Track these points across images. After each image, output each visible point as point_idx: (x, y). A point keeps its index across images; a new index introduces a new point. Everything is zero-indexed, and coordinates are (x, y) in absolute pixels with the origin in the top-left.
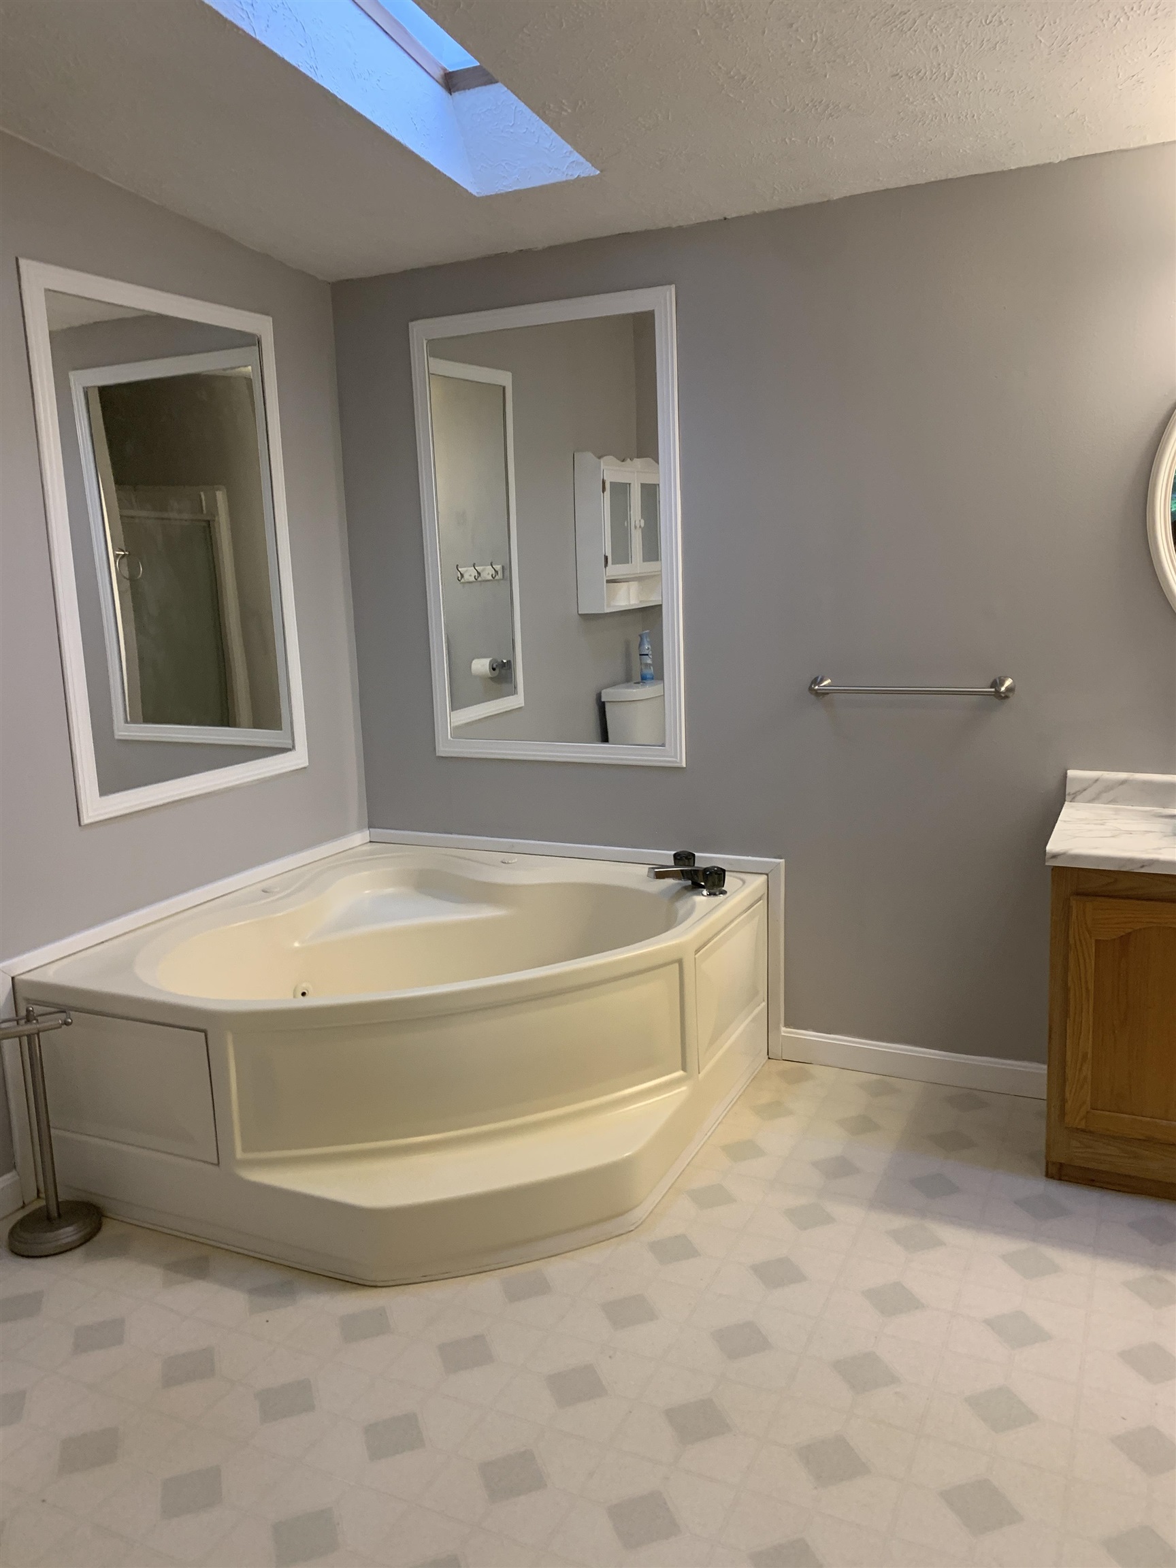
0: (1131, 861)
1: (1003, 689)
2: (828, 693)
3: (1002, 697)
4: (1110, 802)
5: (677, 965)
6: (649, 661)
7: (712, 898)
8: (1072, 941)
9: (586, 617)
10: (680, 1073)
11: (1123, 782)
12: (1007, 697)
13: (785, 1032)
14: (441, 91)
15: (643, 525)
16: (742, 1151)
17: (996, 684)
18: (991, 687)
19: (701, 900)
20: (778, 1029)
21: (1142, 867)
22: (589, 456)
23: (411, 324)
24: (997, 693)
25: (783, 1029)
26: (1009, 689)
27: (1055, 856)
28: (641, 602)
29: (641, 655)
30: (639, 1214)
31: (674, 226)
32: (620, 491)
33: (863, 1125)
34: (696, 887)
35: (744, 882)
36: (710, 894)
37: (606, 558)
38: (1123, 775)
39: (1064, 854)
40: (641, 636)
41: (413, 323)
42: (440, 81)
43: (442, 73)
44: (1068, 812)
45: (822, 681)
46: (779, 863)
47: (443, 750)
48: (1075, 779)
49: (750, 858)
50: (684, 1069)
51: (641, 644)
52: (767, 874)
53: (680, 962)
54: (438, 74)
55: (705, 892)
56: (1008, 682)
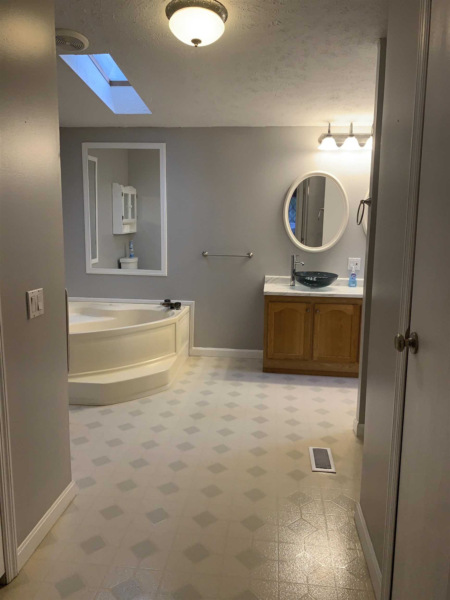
0: (282, 293)
1: (251, 255)
2: (207, 256)
3: (250, 257)
4: (275, 283)
5: (174, 324)
6: (133, 250)
7: (177, 310)
8: (269, 313)
9: (115, 235)
10: (175, 353)
11: (278, 278)
12: (251, 257)
13: (194, 348)
14: (109, 85)
15: (132, 207)
16: (190, 373)
17: (249, 254)
18: (248, 255)
19: (174, 311)
20: (192, 348)
21: (284, 294)
22: (117, 184)
23: (82, 143)
24: (249, 256)
25: (193, 347)
26: (252, 256)
27: (266, 293)
28: (130, 231)
29: (130, 248)
30: (169, 385)
31: (166, 127)
32: (126, 195)
33: (217, 367)
34: (172, 308)
35: (185, 307)
36: (177, 309)
37: (123, 217)
38: (278, 277)
39: (268, 292)
40: (130, 242)
41: (83, 143)
42: (109, 82)
43: (109, 81)
44: (265, 285)
45: (205, 253)
46: (193, 302)
47: (88, 271)
48: (267, 278)
49: (185, 301)
50: (175, 352)
51: (130, 245)
52: (190, 305)
53: (175, 323)
54: (108, 80)
55: (175, 309)
56: (251, 254)
